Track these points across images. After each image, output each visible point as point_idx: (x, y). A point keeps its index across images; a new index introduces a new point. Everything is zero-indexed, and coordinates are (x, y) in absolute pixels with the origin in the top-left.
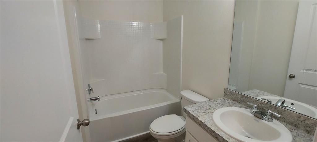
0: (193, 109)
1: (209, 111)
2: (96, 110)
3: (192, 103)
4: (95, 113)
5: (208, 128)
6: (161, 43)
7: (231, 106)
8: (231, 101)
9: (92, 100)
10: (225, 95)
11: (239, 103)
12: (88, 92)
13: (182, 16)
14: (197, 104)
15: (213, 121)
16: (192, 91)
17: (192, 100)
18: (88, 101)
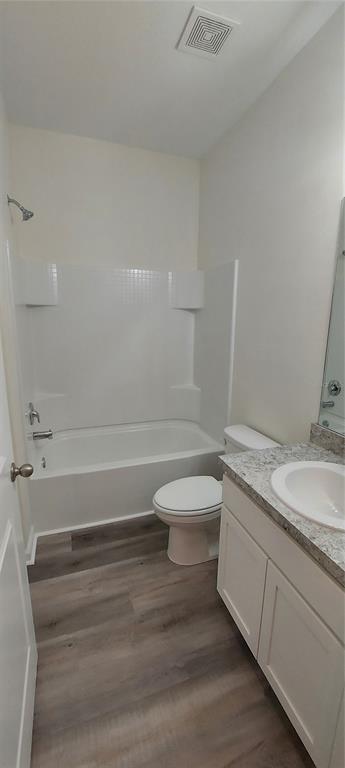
0: (238, 461)
1: (269, 466)
2: (43, 459)
3: (240, 448)
4: (40, 466)
5: (258, 496)
6: (192, 317)
7: (318, 460)
8: (321, 449)
9: (37, 437)
10: (312, 436)
11: (337, 454)
12: (28, 419)
13: (237, 262)
14: (249, 453)
15: (270, 483)
16: (251, 427)
17: (240, 444)
18: (29, 438)
